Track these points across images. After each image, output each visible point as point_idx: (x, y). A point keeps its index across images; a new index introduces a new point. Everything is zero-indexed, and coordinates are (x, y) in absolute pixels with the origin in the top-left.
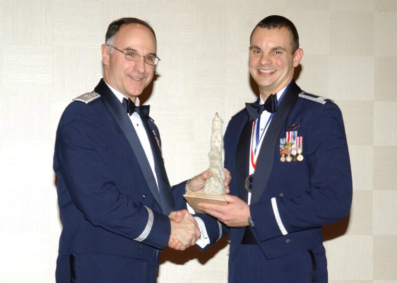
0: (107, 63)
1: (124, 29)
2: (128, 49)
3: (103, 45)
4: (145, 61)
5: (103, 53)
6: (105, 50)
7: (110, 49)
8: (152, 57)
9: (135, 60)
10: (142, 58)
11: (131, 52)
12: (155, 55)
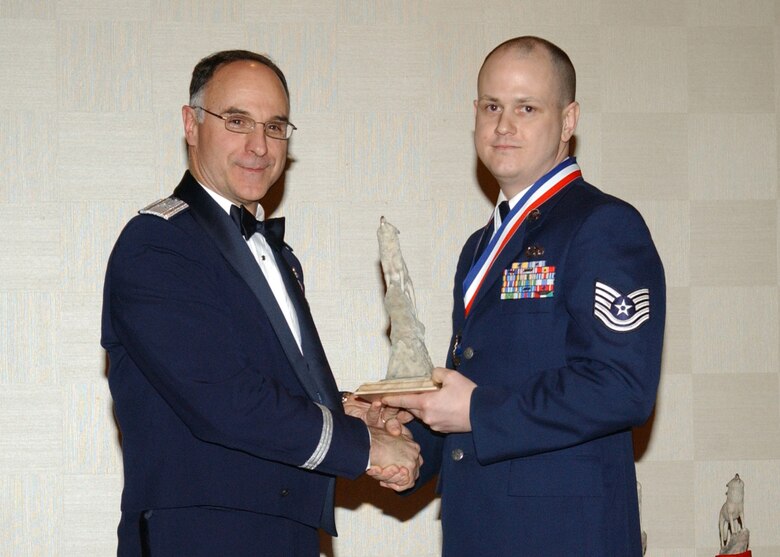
0: (193, 142)
1: (222, 73)
2: (230, 111)
3: (185, 107)
4: (265, 133)
5: (186, 122)
6: (190, 116)
7: (198, 115)
8: (279, 124)
9: (247, 131)
10: (260, 126)
11: (238, 117)
12: (285, 119)
